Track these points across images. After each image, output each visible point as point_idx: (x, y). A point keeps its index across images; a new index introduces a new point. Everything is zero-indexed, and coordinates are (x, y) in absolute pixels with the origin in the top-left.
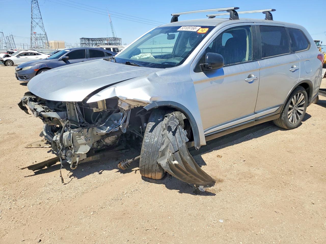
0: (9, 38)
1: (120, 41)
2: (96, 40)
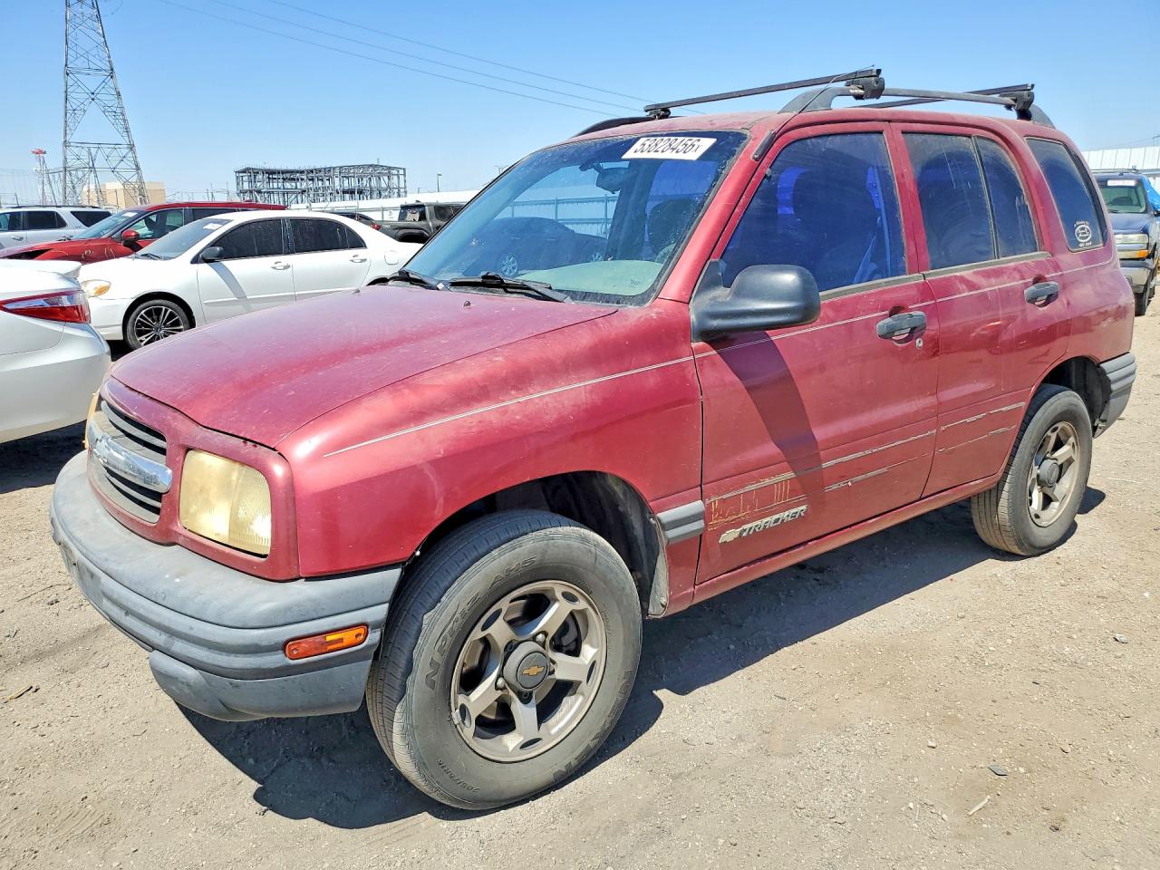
1: (402, 177)
2: (304, 177)
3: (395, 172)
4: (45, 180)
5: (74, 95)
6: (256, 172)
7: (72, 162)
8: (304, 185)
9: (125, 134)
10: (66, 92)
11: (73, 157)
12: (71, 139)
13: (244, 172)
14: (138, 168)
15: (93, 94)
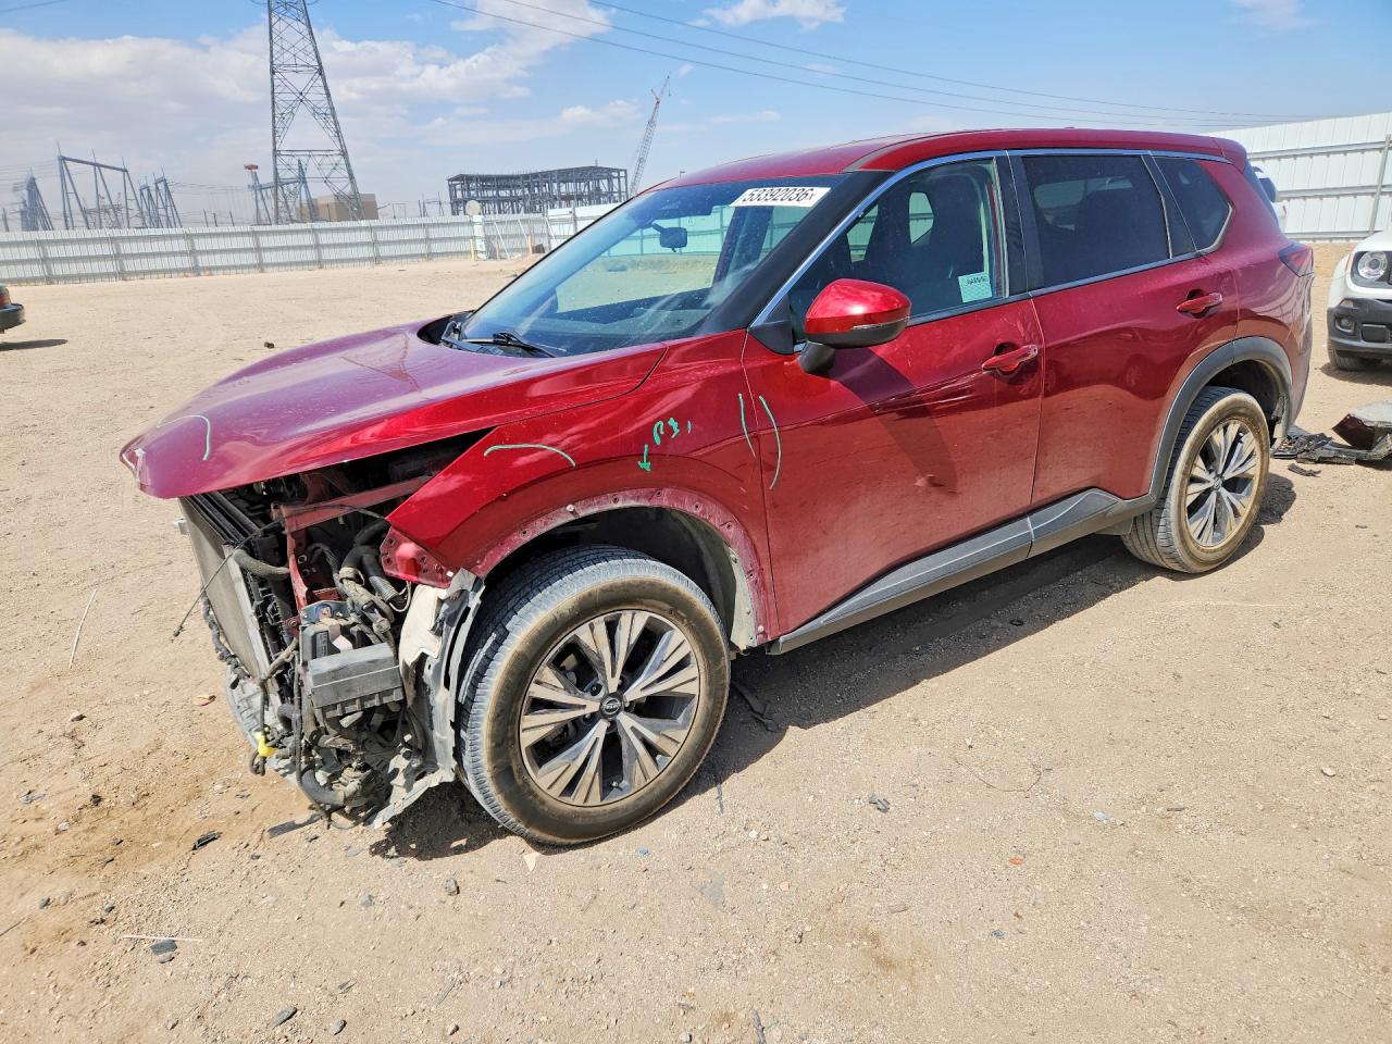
0: (153, 194)
1: (622, 180)
2: (520, 183)
3: (616, 174)
4: (259, 197)
5: (282, 96)
6: (469, 179)
7: (285, 175)
8: (519, 192)
9: (336, 139)
10: (273, 93)
11: (284, 167)
12: (282, 147)
13: (456, 179)
14: (351, 177)
15: (301, 94)
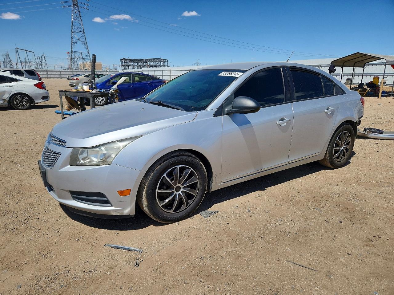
0: (41, 59)
2: (139, 62)
3: (165, 61)
5: (74, 38)
6: (126, 60)
9: (87, 49)
11: (74, 55)
12: (73, 50)
13: (123, 59)
15: (79, 38)
